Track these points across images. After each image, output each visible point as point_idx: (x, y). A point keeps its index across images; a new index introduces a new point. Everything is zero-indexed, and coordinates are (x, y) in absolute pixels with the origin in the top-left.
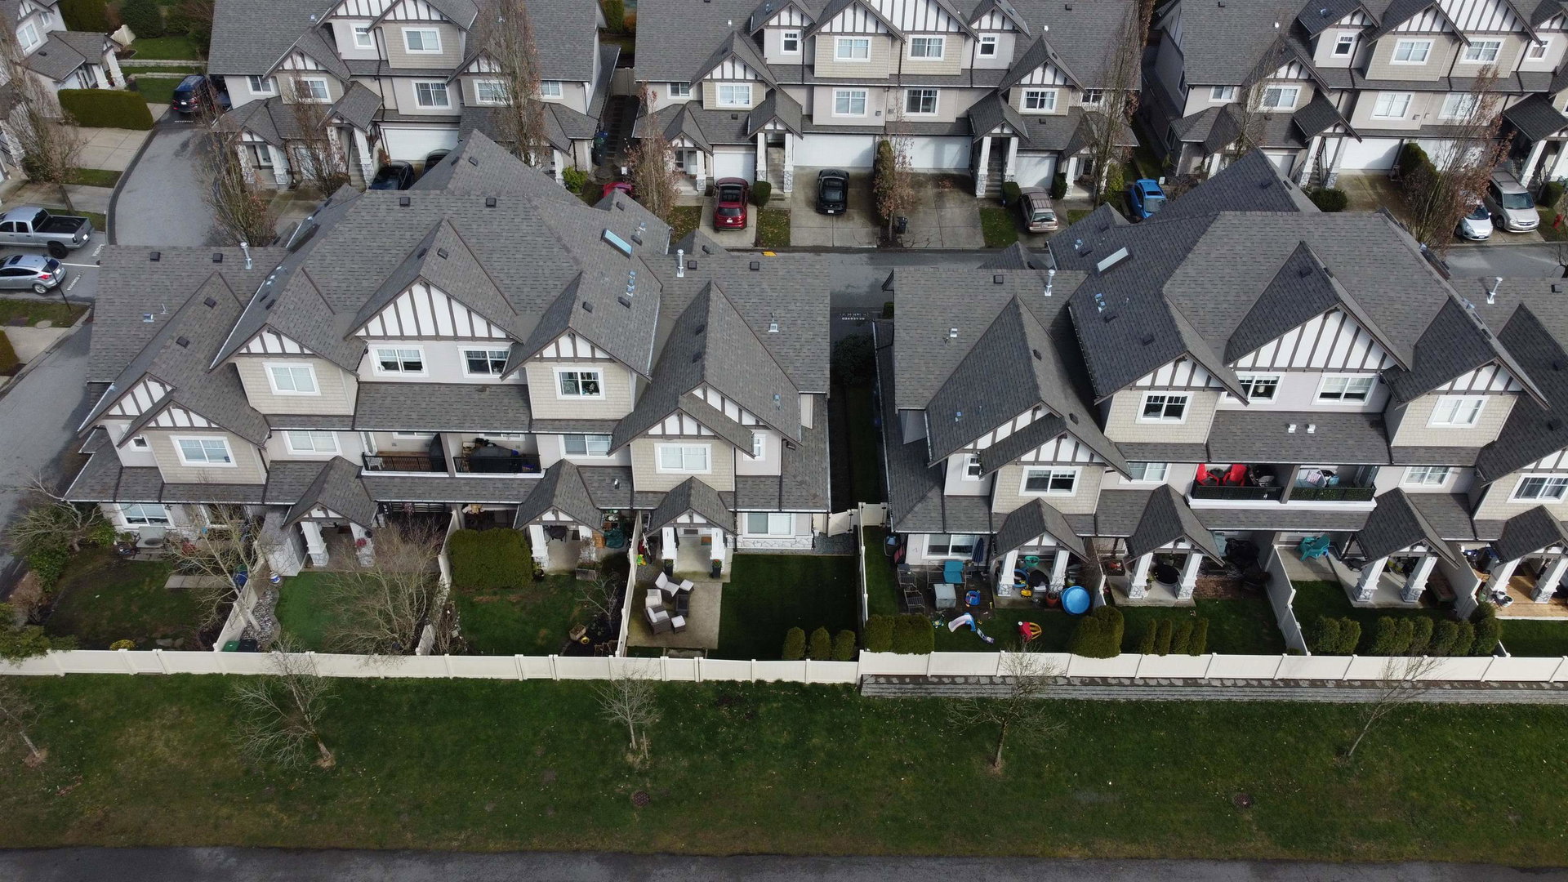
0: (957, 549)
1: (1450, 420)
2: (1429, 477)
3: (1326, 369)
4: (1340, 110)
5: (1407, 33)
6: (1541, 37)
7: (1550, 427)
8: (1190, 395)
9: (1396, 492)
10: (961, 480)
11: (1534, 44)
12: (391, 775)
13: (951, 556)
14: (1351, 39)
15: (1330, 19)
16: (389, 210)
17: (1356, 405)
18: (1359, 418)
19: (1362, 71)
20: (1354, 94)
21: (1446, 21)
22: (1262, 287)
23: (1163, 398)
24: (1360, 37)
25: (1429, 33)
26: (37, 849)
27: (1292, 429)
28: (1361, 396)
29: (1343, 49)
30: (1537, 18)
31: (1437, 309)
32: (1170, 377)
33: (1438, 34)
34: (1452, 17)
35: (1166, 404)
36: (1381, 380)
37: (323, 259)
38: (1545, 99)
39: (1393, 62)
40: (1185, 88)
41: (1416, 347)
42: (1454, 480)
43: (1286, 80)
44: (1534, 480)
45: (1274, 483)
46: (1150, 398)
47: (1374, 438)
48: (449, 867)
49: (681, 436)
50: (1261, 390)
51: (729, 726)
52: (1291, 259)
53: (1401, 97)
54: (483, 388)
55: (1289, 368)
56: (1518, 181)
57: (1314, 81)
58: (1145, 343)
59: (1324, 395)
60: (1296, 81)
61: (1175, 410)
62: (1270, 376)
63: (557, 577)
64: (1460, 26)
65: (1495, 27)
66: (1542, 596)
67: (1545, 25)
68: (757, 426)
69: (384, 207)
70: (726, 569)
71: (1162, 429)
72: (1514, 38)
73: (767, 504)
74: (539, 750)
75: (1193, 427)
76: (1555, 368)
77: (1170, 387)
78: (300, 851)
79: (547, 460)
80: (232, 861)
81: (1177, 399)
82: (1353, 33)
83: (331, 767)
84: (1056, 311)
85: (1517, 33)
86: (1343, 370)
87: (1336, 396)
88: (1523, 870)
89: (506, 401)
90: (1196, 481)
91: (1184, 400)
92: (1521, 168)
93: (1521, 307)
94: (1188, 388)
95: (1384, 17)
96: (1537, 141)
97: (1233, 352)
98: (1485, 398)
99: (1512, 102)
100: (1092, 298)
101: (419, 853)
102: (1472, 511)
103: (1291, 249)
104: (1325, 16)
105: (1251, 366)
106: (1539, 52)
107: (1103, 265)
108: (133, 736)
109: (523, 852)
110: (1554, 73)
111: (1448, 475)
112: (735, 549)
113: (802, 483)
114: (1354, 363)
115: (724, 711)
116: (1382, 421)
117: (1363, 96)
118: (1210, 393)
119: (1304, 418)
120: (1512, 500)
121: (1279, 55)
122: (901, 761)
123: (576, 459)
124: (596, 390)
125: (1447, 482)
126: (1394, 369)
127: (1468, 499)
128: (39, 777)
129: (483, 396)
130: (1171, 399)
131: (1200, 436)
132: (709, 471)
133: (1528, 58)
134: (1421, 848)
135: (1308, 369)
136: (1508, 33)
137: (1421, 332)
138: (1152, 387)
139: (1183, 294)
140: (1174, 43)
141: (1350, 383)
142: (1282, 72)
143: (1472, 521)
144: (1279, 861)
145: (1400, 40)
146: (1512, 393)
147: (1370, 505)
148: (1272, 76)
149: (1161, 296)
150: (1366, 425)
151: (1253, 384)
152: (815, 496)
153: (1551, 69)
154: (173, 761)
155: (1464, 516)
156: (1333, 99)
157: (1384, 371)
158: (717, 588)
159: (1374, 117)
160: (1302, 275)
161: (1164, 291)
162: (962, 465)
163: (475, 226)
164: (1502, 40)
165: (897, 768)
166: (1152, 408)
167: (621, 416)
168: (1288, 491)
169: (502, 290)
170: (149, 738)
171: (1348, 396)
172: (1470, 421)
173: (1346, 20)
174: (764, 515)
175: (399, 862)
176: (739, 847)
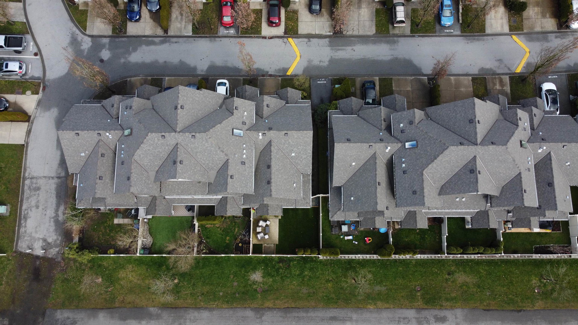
12: (194, 285)
16: (158, 140)
18: (480, 195)
27: (458, 199)
31: (514, 176)
37: (140, 156)
41: (503, 188)
47: (483, 201)
48: (214, 312)
51: (282, 269)
52: (470, 160)
73: (292, 206)
74: (232, 276)
80: (160, 311)
83: (177, 282)
84: (389, 156)
88: (485, 310)
97: (442, 192)
100: (401, 159)
101: (206, 308)
108: (122, 274)
109: (232, 308)
113: (303, 198)
115: (281, 265)
116: (487, 196)
128: (102, 286)
129: (200, 184)
134: (461, 304)
137: (506, 182)
139: (430, 173)
144: (423, 309)
150: (482, 197)
152: (307, 203)
154: (135, 281)
155: (506, 213)
158: (277, 220)
160: (471, 172)
161: (424, 172)
163: (189, 145)
165: (328, 281)
169: (202, 165)
170: (127, 274)
175: (201, 311)
176: (286, 305)
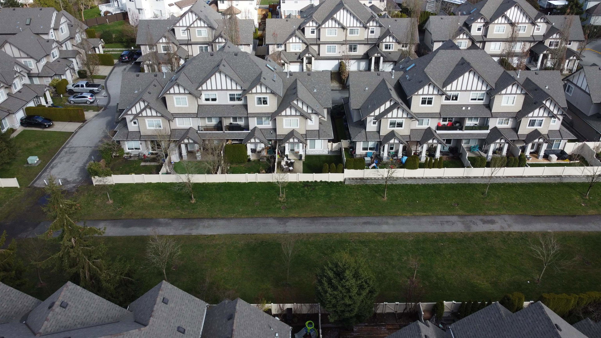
0: (371, 149)
1: (507, 104)
2: (504, 123)
3: (471, 90)
4: (481, 47)
5: (497, 24)
6: (538, 24)
7: (535, 103)
8: (433, 97)
9: (495, 128)
10: (371, 127)
11: (536, 26)
12: (212, 204)
13: (369, 151)
14: (481, 26)
15: (474, 21)
16: (208, 57)
17: (481, 102)
18: (482, 106)
19: (486, 36)
20: (484, 43)
21: (509, 20)
22: (452, 69)
23: (426, 98)
24: (484, 26)
25: (504, 24)
26: (114, 220)
27: (464, 108)
28: (482, 99)
29: (479, 29)
30: (536, 19)
31: (501, 74)
32: (427, 91)
33: (507, 24)
34: (511, 18)
35: (427, 100)
36: (487, 94)
37: (189, 70)
38: (542, 43)
39: (495, 33)
40: (433, 42)
41: (496, 83)
42: (511, 124)
43: (463, 39)
44: (533, 120)
45: (460, 125)
46: (422, 98)
47: (487, 110)
48: (232, 221)
49: (291, 116)
50: (454, 98)
51: (307, 191)
52: (460, 61)
53: (498, 43)
54: (234, 105)
55: (461, 91)
56: (536, 66)
57: (471, 39)
58: (420, 82)
59: (472, 99)
60: (466, 39)
61: (430, 102)
62: (455, 93)
63: (254, 161)
64: (513, 21)
65: (524, 21)
66: (540, 157)
67: (539, 20)
68: (312, 113)
69: (206, 56)
70: (303, 158)
71: (426, 108)
72: (530, 24)
73: (315, 137)
74: (254, 198)
75: (435, 108)
76: (536, 90)
77: (428, 94)
78: (189, 219)
79: (251, 127)
80: (170, 221)
81: (430, 98)
82: (482, 24)
83: (194, 203)
84: (396, 82)
85: (530, 23)
86: (476, 90)
87: (475, 99)
88: (535, 216)
89: (240, 109)
90: (438, 126)
91: (432, 98)
92: (536, 64)
93: (527, 78)
94: (433, 94)
95: (491, 19)
96: (540, 54)
97: (445, 85)
98: (516, 96)
99: (532, 45)
100: (405, 77)
101: (223, 218)
102: (517, 132)
103: (459, 59)
104: (473, 20)
105: (450, 89)
106: (538, 29)
107: (407, 69)
108: (136, 196)
109: (252, 218)
110: (544, 35)
111: (509, 122)
112: (306, 154)
113: (325, 132)
114: (479, 88)
115: (306, 188)
116: (489, 106)
117: (487, 43)
118: (439, 96)
119: (467, 106)
120: (528, 127)
121: (460, 31)
122: (357, 198)
123: (260, 126)
124: (266, 104)
125: (509, 124)
126: (491, 89)
127: (516, 129)
128: (111, 206)
129: (233, 107)
130: (428, 98)
131: (438, 110)
132: (298, 127)
133: (535, 31)
134: (506, 212)
135: (466, 90)
136: (528, 23)
137: (497, 79)
138: (423, 94)
139: (430, 71)
140: (429, 32)
141: (478, 95)
142: (461, 36)
143: (517, 135)
144: (466, 215)
145: (496, 26)
146: (523, 94)
147: (488, 131)
148: (458, 37)
149: (424, 72)
150: (485, 107)
151: (452, 96)
152: (329, 135)
153: (543, 34)
154: (150, 202)
155: (515, 134)
156: (478, 45)
157: (488, 91)
158: (301, 163)
159: (490, 50)
160: (462, 64)
161: (425, 70)
162: (371, 121)
163: (231, 60)
164: (527, 25)
165: (356, 199)
166: (423, 102)
167: (273, 111)
168: (464, 128)
169: (240, 77)
170: (142, 197)
171: (479, 99)
172: (513, 104)
173: (479, 20)
174: (314, 140)
175: (217, 220)
176: (313, 216)
